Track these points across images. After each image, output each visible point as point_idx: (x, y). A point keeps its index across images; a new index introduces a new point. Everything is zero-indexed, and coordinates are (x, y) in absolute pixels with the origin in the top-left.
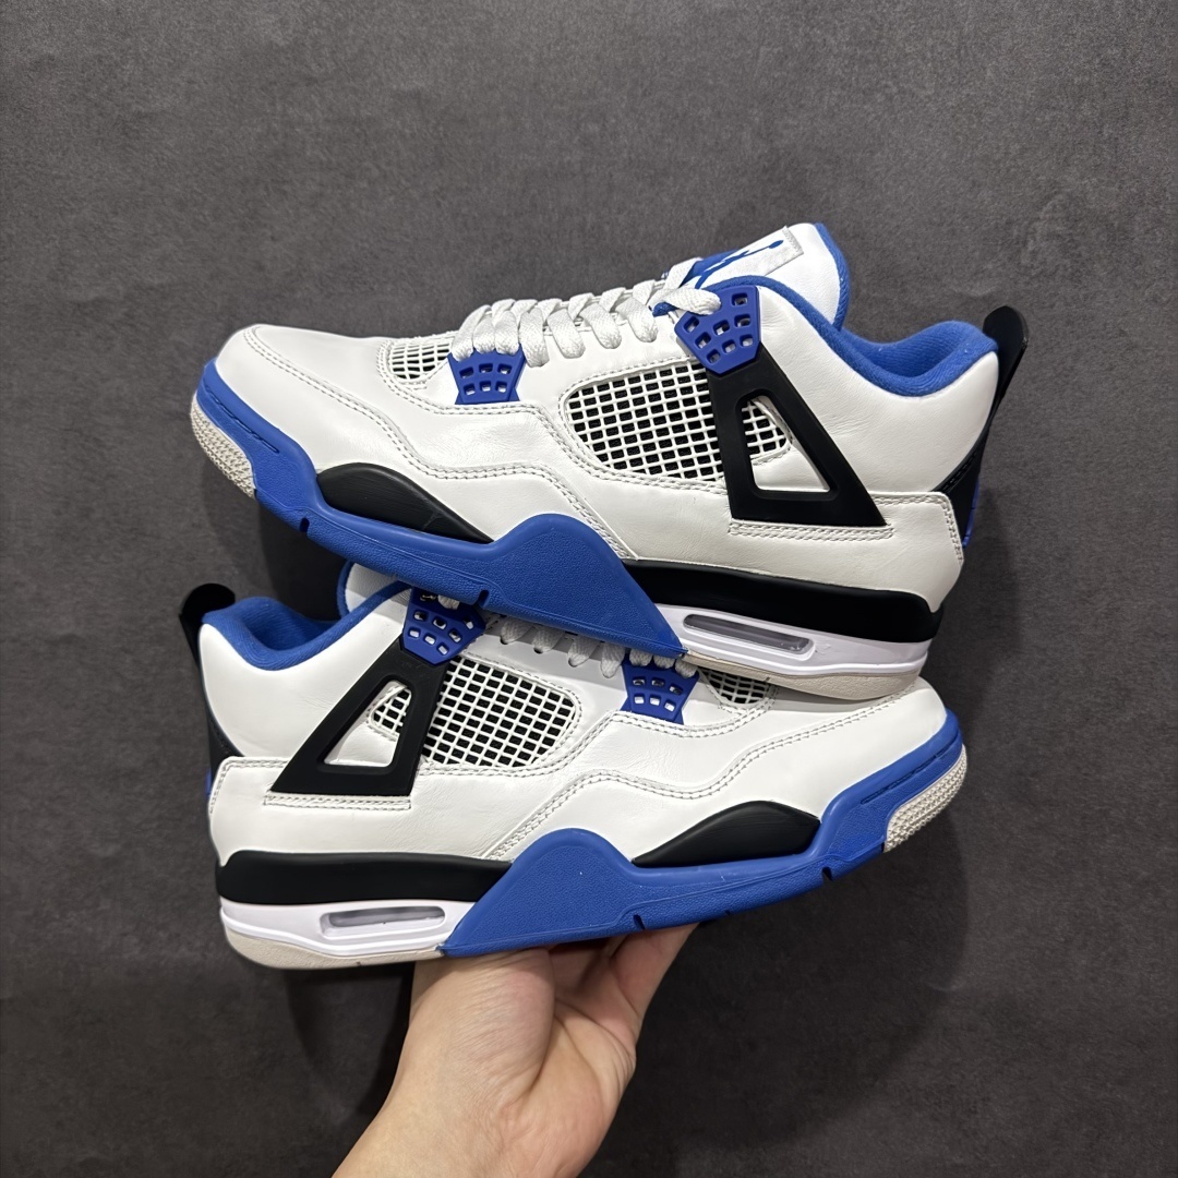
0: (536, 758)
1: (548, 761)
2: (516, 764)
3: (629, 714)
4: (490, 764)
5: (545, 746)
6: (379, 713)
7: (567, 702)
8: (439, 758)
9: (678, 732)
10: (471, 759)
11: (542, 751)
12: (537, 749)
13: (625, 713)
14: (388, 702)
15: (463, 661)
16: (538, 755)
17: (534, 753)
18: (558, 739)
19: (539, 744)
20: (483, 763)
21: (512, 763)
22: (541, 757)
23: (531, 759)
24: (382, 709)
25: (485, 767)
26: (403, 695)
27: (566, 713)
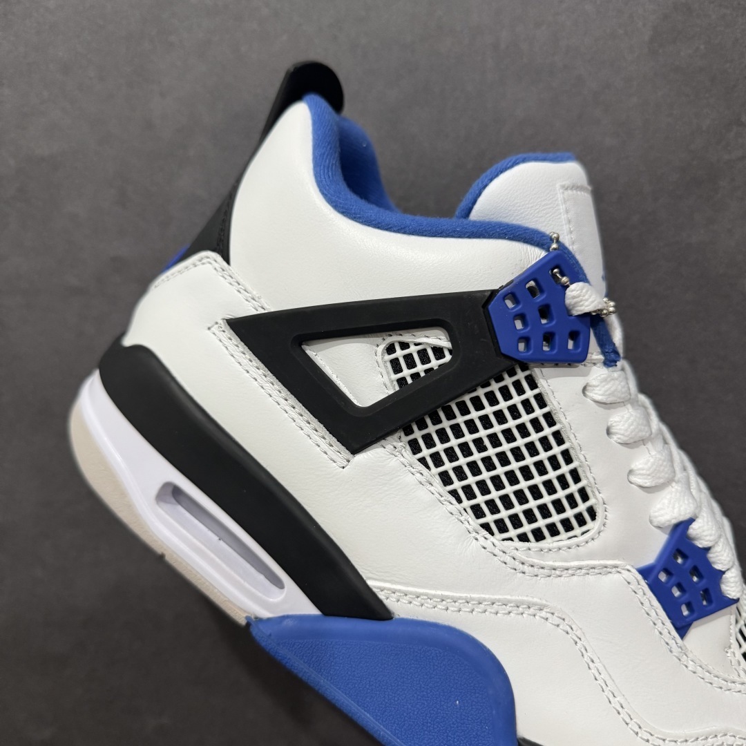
0: (511, 539)
1: (520, 555)
2: (486, 527)
3: (643, 583)
4: (459, 501)
5: (531, 536)
6: (397, 347)
7: (592, 512)
8: (415, 447)
9: (672, 642)
10: (445, 479)
11: (523, 538)
12: (520, 531)
13: (640, 577)
14: (416, 344)
15: (527, 373)
16: (516, 539)
17: (513, 533)
18: (549, 541)
19: (527, 528)
20: (454, 493)
21: (482, 521)
22: (517, 543)
23: (505, 535)
24: (404, 346)
25: (453, 500)
26: (439, 352)
27: (582, 522)
